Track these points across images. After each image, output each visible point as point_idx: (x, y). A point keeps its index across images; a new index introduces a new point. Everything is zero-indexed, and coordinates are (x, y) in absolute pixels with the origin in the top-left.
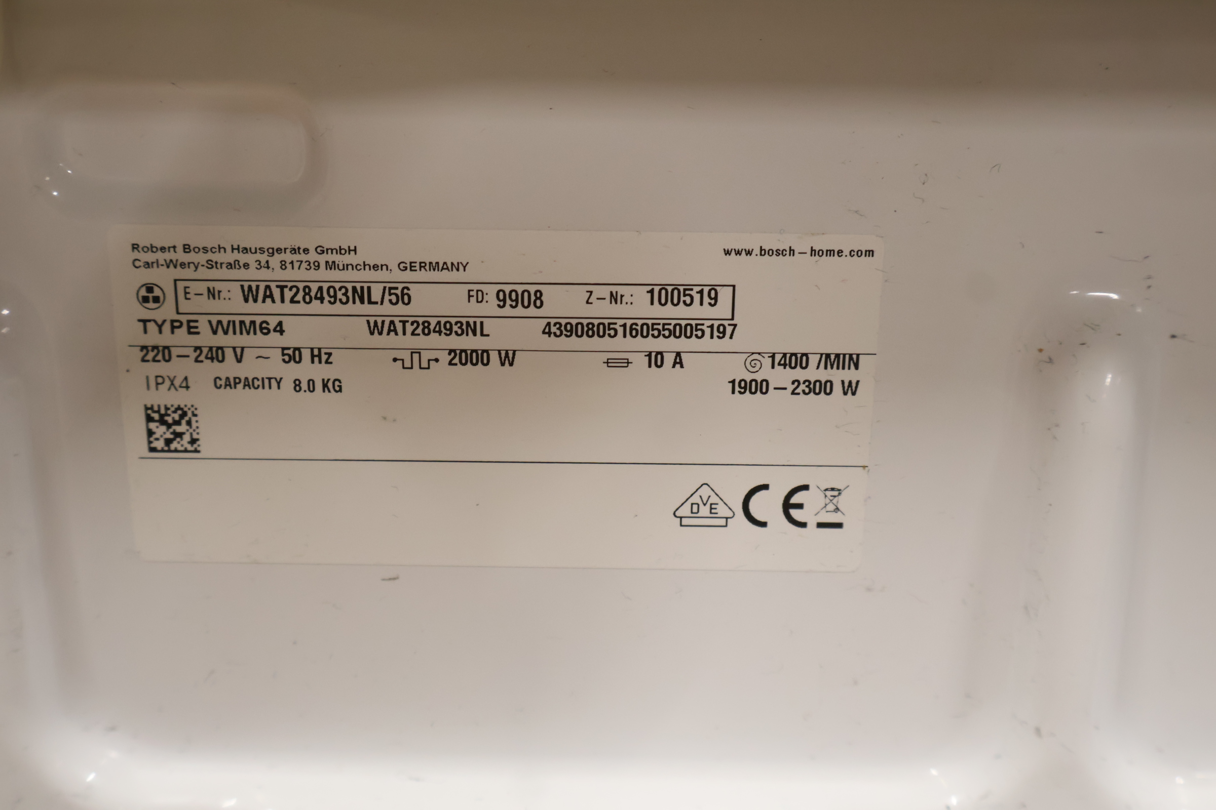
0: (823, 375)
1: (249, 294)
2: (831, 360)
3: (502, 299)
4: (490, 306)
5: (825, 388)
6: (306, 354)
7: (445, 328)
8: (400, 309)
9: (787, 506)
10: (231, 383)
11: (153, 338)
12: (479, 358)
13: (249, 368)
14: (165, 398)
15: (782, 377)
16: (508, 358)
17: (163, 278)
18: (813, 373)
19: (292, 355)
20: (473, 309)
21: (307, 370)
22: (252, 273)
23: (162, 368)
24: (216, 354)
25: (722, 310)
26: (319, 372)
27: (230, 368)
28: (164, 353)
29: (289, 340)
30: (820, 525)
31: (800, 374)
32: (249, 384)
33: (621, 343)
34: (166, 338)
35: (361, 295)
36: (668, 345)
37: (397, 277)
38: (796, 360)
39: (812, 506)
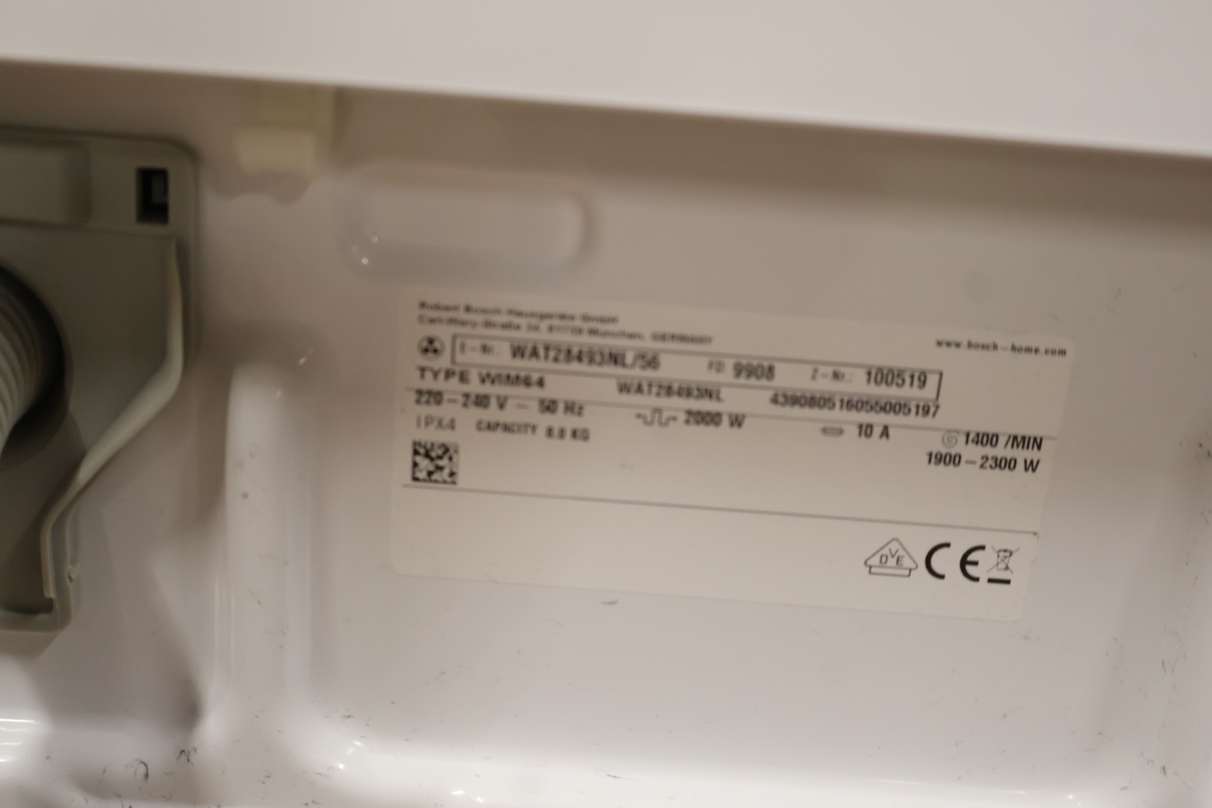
0: (1009, 453)
1: (518, 351)
2: (1017, 441)
3: (739, 370)
4: (728, 375)
5: (1008, 464)
6: (561, 407)
7: (686, 392)
8: (649, 373)
9: (964, 562)
10: (491, 427)
11: (429, 383)
12: (712, 419)
13: (509, 415)
14: (432, 436)
15: (974, 452)
16: (737, 421)
17: (444, 333)
18: (1001, 451)
19: (549, 407)
20: (712, 377)
21: (560, 419)
22: (523, 335)
23: (433, 410)
24: (482, 401)
25: (929, 392)
26: (570, 422)
27: (492, 414)
28: (436, 397)
29: (548, 393)
30: (991, 581)
31: (989, 451)
32: (507, 428)
33: (838, 415)
34: (440, 384)
35: (616, 359)
36: (878, 419)
37: (650, 345)
38: (987, 439)
39: (986, 564)
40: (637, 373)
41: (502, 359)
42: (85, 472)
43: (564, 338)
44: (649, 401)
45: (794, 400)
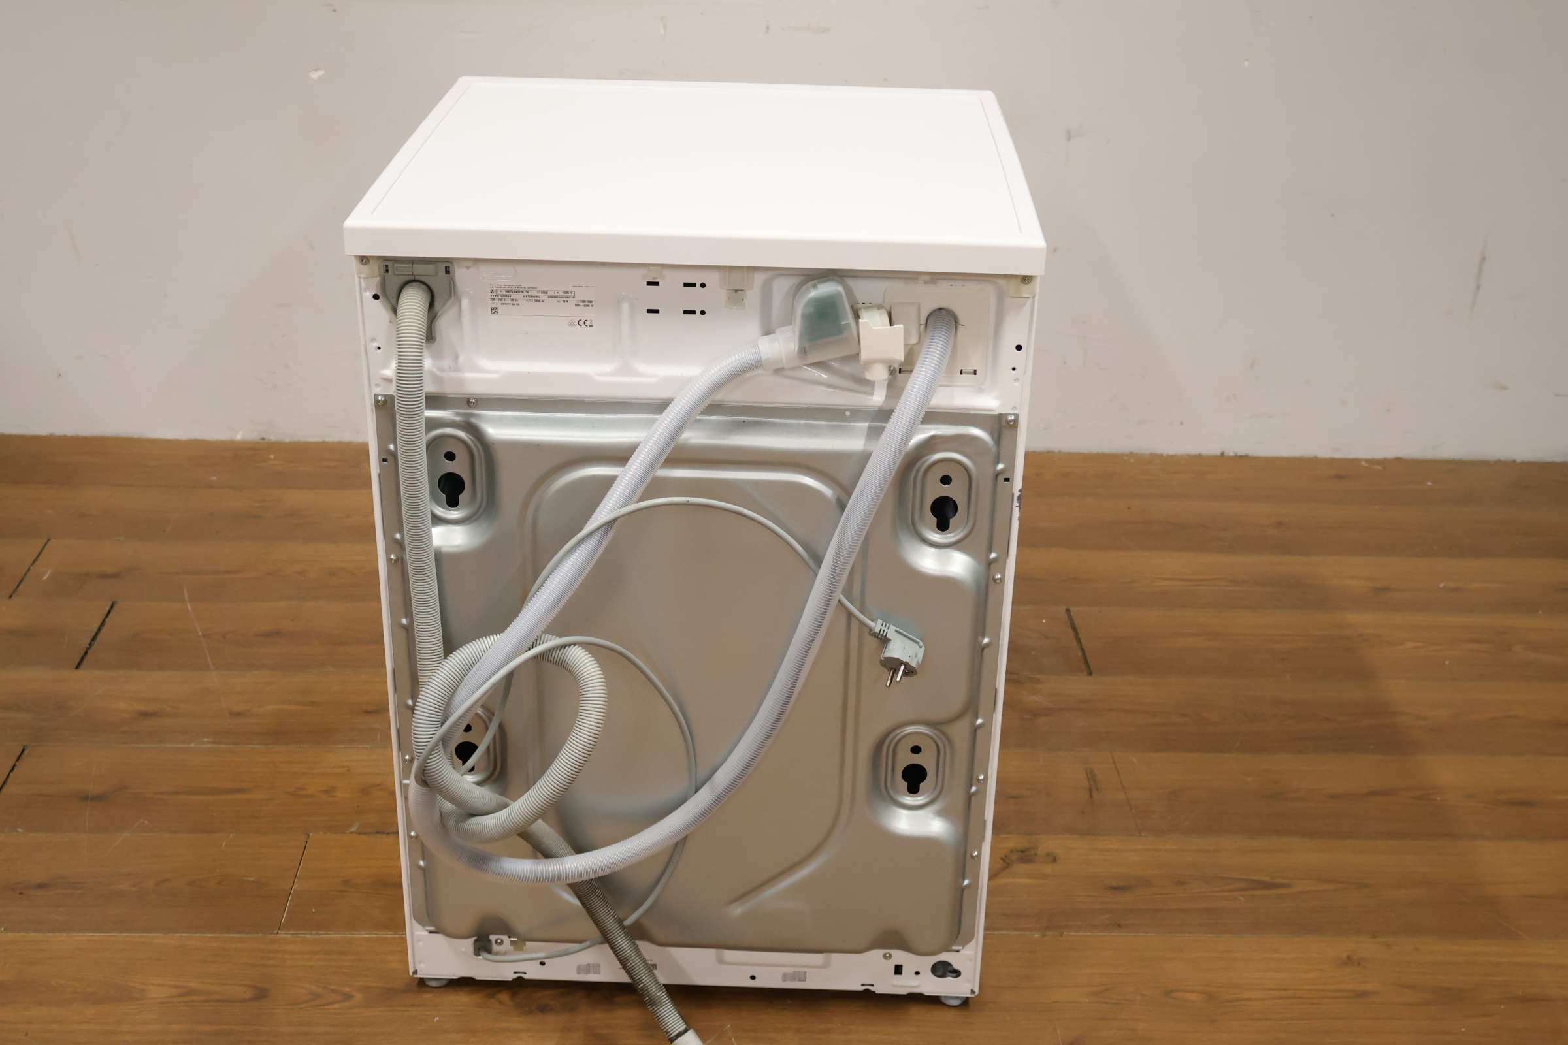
0: (588, 304)
1: (506, 291)
2: (589, 302)
4: (540, 294)
5: (588, 306)
10: (503, 304)
12: (539, 301)
13: (505, 302)
14: (494, 306)
15: (583, 304)
16: (543, 301)
17: (494, 289)
18: (587, 303)
19: (512, 300)
20: (538, 294)
21: (514, 302)
22: (507, 289)
23: (493, 302)
24: (501, 300)
26: (516, 302)
27: (503, 302)
28: (494, 299)
29: (512, 298)
32: (506, 304)
33: (559, 299)
34: (494, 297)
35: (522, 292)
36: (566, 299)
37: (527, 289)
38: (584, 302)
39: (588, 323)
40: (526, 294)
41: (504, 292)
42: (439, 315)
43: (513, 289)
44: (528, 298)
45: (552, 297)
